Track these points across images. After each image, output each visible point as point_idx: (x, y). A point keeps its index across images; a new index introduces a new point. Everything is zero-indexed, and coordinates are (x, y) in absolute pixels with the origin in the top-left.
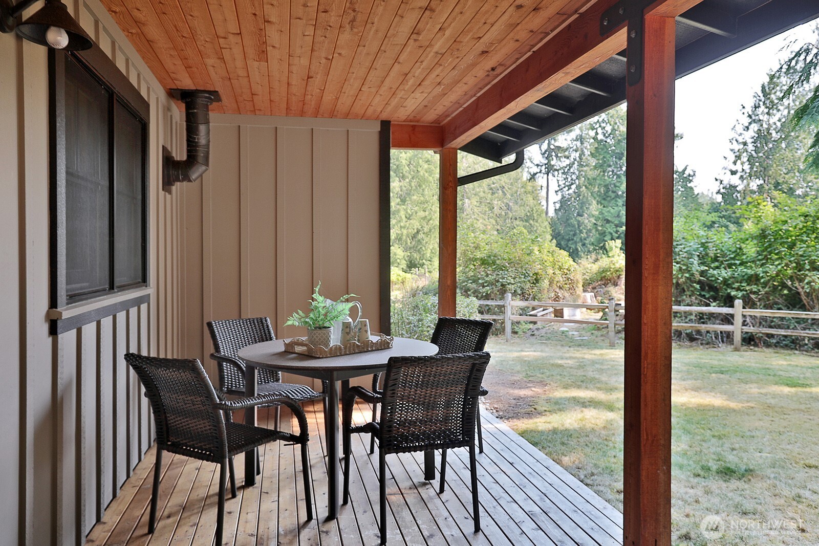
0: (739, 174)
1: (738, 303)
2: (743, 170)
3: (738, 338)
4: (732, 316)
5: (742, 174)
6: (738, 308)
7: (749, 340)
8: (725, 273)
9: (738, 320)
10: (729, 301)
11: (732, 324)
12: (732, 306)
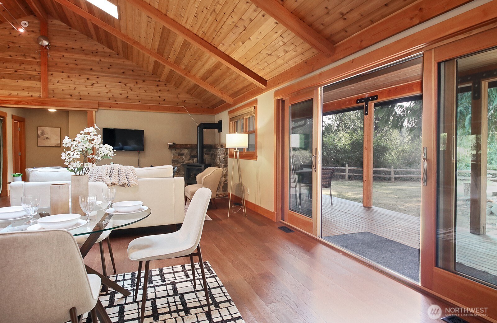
0: (331, 120)
1: (347, 165)
2: (333, 118)
3: (347, 177)
4: (345, 169)
5: (332, 120)
6: (347, 168)
7: (350, 178)
8: (342, 156)
9: (347, 171)
10: (343, 165)
11: (345, 172)
12: (345, 167)
